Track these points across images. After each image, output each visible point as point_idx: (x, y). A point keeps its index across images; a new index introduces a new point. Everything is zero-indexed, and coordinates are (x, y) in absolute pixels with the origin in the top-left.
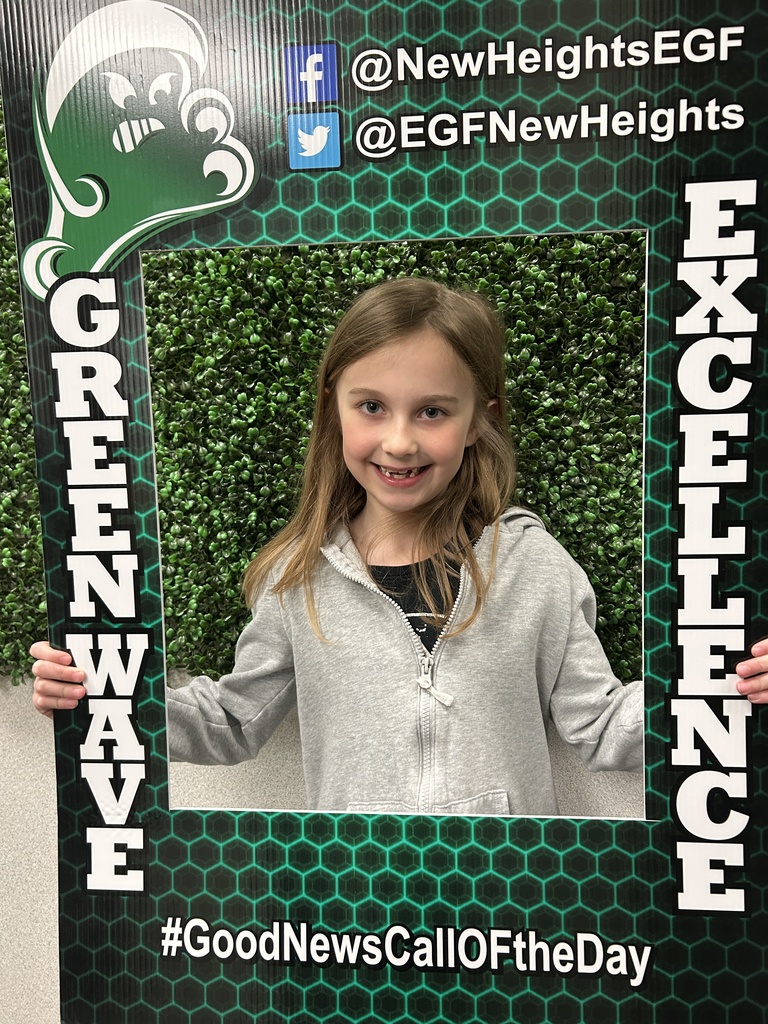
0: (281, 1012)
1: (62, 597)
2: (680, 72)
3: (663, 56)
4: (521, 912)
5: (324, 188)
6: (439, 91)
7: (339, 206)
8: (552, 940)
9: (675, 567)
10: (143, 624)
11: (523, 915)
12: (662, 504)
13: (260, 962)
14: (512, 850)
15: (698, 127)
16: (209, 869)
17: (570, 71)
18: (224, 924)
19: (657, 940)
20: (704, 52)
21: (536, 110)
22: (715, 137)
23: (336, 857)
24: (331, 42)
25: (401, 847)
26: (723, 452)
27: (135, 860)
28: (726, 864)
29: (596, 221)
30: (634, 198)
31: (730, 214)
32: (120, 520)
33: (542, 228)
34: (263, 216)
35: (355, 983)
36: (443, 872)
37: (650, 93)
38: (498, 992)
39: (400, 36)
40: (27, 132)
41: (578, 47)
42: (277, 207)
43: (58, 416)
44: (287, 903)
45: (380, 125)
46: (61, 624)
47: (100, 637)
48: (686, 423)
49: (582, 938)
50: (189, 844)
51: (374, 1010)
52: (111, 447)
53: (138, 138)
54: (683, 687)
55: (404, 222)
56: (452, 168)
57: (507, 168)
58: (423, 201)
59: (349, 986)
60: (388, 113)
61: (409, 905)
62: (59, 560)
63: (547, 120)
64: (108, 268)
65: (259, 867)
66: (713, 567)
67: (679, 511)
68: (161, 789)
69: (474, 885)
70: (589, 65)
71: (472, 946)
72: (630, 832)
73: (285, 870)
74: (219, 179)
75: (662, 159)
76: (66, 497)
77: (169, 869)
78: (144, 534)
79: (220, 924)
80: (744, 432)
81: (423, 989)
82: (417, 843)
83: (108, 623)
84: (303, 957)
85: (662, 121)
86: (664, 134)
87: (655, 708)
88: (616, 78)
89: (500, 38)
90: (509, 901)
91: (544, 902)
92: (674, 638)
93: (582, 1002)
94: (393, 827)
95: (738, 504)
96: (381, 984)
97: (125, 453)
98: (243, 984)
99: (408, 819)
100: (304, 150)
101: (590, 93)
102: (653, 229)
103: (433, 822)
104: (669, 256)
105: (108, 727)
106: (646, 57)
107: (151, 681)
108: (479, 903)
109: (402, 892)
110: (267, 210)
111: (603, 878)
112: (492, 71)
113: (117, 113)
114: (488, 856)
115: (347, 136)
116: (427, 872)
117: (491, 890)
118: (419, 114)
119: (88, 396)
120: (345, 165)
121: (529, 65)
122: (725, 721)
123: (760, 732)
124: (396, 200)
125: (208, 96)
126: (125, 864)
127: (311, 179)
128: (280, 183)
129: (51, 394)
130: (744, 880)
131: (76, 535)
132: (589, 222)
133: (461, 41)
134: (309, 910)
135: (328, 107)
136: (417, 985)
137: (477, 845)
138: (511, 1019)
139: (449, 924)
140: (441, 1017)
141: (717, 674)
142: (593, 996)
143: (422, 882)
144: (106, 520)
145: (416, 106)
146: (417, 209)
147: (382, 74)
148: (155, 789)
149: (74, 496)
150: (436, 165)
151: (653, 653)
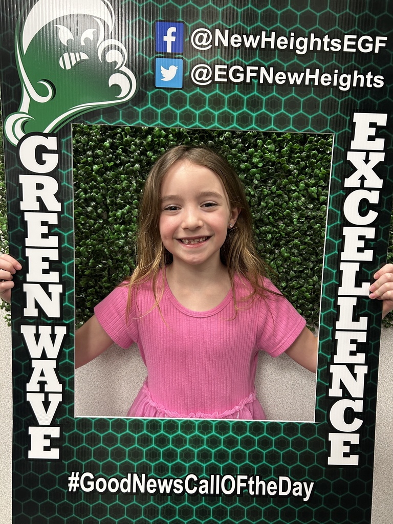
0: (130, 518)
1: (20, 305)
2: (356, 57)
3: (348, 48)
4: (253, 466)
5: (173, 98)
6: (236, 53)
7: (180, 108)
8: (267, 480)
9: (336, 301)
10: (64, 321)
11: (253, 469)
12: (332, 270)
13: (120, 493)
14: (250, 437)
15: (362, 85)
16: (95, 448)
17: (302, 50)
18: (102, 475)
19: (317, 479)
20: (368, 48)
21: (284, 68)
22: (369, 90)
23: (162, 441)
24: (179, 22)
25: (195, 435)
26: (363, 246)
27: (55, 443)
28: (351, 443)
29: (310, 127)
30: (329, 118)
31: (374, 129)
32: (54, 266)
33: (283, 129)
34: (140, 110)
36: (215, 448)
37: (340, 65)
38: (240, 505)
39: (217, 23)
40: (11, 53)
41: (307, 38)
42: (147, 106)
43: (21, 209)
44: (136, 464)
45: (204, 68)
46: (18, 320)
47: (40, 327)
48: (346, 231)
49: (281, 479)
50: (84, 435)
51: (178, 515)
52: (51, 227)
53: (74, 62)
54: (337, 359)
55: (214, 120)
56: (240, 94)
57: (267, 97)
58: (224, 110)
59: (166, 504)
60: (209, 62)
61: (198, 464)
62: (19, 286)
63: (289, 74)
64: (54, 131)
65: (121, 446)
66: (354, 301)
67: (340, 273)
68: (70, 406)
69: (230, 454)
70: (312, 48)
71: (228, 484)
72: (307, 428)
73: (135, 447)
74: (117, 88)
75: (343, 99)
76: (24, 253)
77: (73, 447)
78: (66, 274)
79: (100, 475)
80: (373, 237)
81: (203, 505)
82: (203, 434)
83: (45, 320)
84: (143, 490)
85: (345, 80)
86: (345, 87)
87: (322, 369)
88: (325, 56)
89: (268, 29)
90: (247, 462)
91: (264, 462)
92: (333, 335)
93: (280, 509)
94: (191, 426)
95: (368, 271)
96: (182, 503)
97: (58, 231)
98: (111, 505)
99: (199, 422)
100: (163, 78)
101: (311, 62)
102: (337, 134)
103: (211, 423)
104: (344, 148)
105: (42, 374)
106: (339, 47)
107: (67, 351)
108: (232, 463)
109: (194, 458)
110: (142, 107)
111: (293, 450)
112: (263, 46)
113: (63, 47)
114: (238, 440)
115: (187, 72)
116: (207, 448)
117: (239, 456)
118: (225, 65)
119: (39, 199)
120: (185, 88)
121: (282, 45)
122: (355, 376)
123: (370, 381)
124: (210, 108)
125: (113, 44)
126: (49, 445)
127: (166, 93)
128: (149, 94)
129: (18, 197)
130: (359, 450)
131: (28, 273)
132: (306, 127)
133: (249, 29)
134: (147, 467)
135: (177, 56)
136: (200, 503)
137: (233, 434)
138: (246, 518)
139: (217, 473)
140: (211, 518)
141: (352, 353)
142: (285, 506)
143: (205, 453)
144: (46, 265)
145: (223, 60)
146: (221, 114)
147: (207, 42)
148: (67, 407)
149: (29, 252)
150: (232, 92)
151: (324, 342)
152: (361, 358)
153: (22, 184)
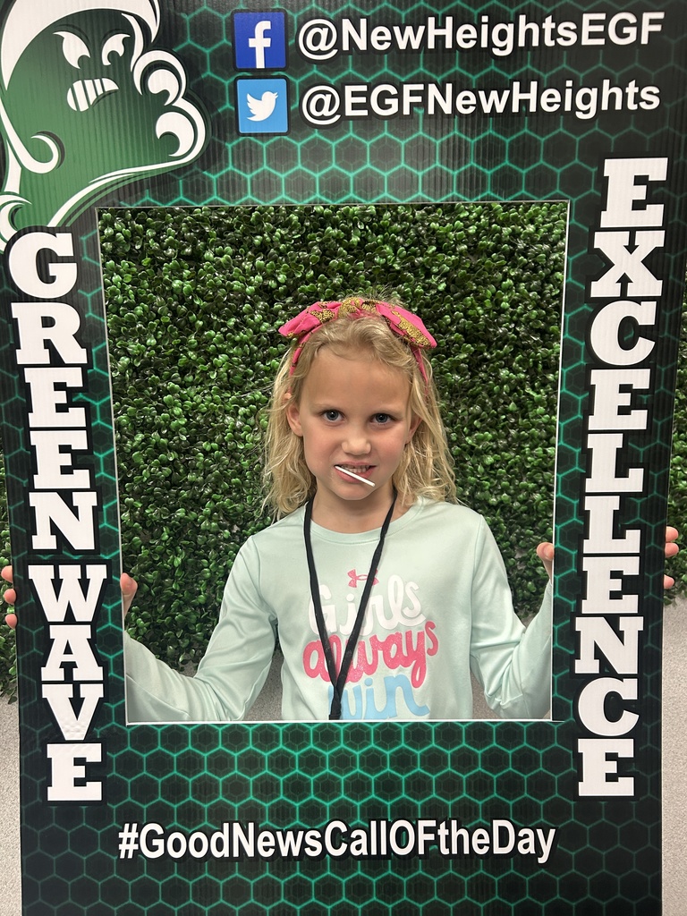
0: (230, 903)
1: (24, 531)
2: (604, 53)
3: (589, 38)
4: (444, 803)
5: (272, 152)
6: (381, 62)
7: (286, 170)
8: (471, 827)
9: (582, 503)
10: (102, 556)
11: (447, 806)
12: (573, 449)
13: (211, 859)
14: (437, 750)
15: (618, 106)
16: (163, 778)
17: (503, 48)
18: (178, 827)
19: (561, 823)
20: (627, 35)
21: (471, 84)
22: (633, 116)
23: (282, 763)
24: (279, 10)
25: (340, 751)
26: (627, 403)
27: (93, 772)
28: (619, 756)
29: (523, 191)
30: (559, 171)
31: (643, 188)
32: (80, 460)
33: (475, 196)
34: (214, 177)
36: (377, 771)
37: (575, 72)
38: (424, 874)
39: (345, 7)
41: (512, 25)
42: (227, 170)
43: (19, 363)
44: (236, 806)
45: (325, 93)
46: (23, 556)
47: (61, 568)
48: (597, 376)
49: (497, 824)
50: (145, 756)
51: (315, 896)
52: (71, 392)
53: (92, 98)
54: (586, 607)
55: (347, 187)
56: (392, 137)
57: (443, 139)
58: (364, 168)
59: (292, 876)
60: (332, 82)
61: (347, 802)
62: (22, 497)
63: (482, 94)
64: (65, 223)
65: (210, 774)
66: (614, 503)
67: (587, 455)
68: (119, 706)
69: (403, 782)
70: (522, 43)
71: (401, 836)
72: (539, 732)
73: (235, 775)
74: (171, 140)
75: (583, 135)
76: (28, 439)
77: (126, 779)
78: (103, 473)
79: (174, 827)
80: (646, 386)
81: (358, 875)
82: (354, 747)
83: (68, 554)
84: (250, 853)
85: (586, 99)
86: (586, 112)
87: (561, 625)
88: (546, 56)
89: (440, 13)
91: (464, 795)
92: (579, 564)
93: (496, 879)
94: (333, 734)
95: (638, 448)
96: (322, 873)
97: (84, 398)
98: (196, 880)
99: (346, 726)
100: (253, 115)
101: (522, 70)
102: (575, 200)
103: (368, 728)
104: (585, 225)
105: (68, 651)
106: (574, 37)
107: (109, 608)
108: (408, 797)
109: (340, 791)
110: (217, 172)
111: (515, 771)
112: (431, 45)
113: (71, 71)
114: (416, 756)
115: (294, 103)
116: (362, 772)
117: (418, 786)
118: (362, 83)
119: (48, 344)
120: (292, 131)
121: (466, 41)
122: (620, 635)
123: (649, 644)
124: (340, 165)
125: (161, 59)
126: (84, 776)
127: (259, 143)
128: (229, 146)
129: (12, 342)
130: (634, 770)
131: (37, 474)
132: (516, 191)
133: (403, 14)
134: (256, 811)
135: (275, 74)
136: (354, 872)
137: (407, 747)
138: (436, 898)
139: (383, 817)
140: (375, 898)
141: (615, 595)
142: (506, 874)
143: (358, 781)
144: (66, 460)
145: (359, 75)
146: (359, 175)
147: (328, 42)
148: (113, 707)
149: (35, 438)
150: (378, 133)
151: (562, 578)
152: (630, 603)
153: (16, 319)
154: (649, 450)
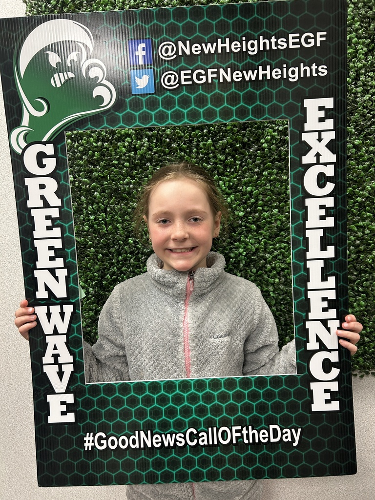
0: (141, 471)
1: (32, 290)
2: (300, 51)
3: (293, 45)
4: (245, 418)
5: (147, 102)
6: (197, 60)
7: (154, 110)
8: (259, 429)
9: (305, 264)
10: (71, 300)
11: (246, 420)
12: (299, 237)
13: (130, 449)
14: (240, 391)
15: (308, 75)
16: (105, 410)
17: (253, 51)
18: (113, 434)
19: (303, 425)
20: (310, 43)
21: (239, 68)
22: (316, 79)
23: (163, 400)
24: (149, 38)
25: (191, 394)
26: (324, 214)
27: (70, 408)
28: (331, 390)
29: (267, 115)
30: (283, 106)
31: (323, 112)
32: (58, 253)
33: (244, 119)
34: (121, 115)
35: (173, 455)
36: (210, 403)
37: (287, 61)
38: (236, 453)
39: (179, 36)
40: (11, 78)
41: (257, 41)
42: (127, 111)
43: (28, 207)
44: (142, 422)
45: (172, 74)
46: (32, 302)
47: (51, 307)
48: (308, 202)
49: (272, 427)
50: (95, 399)
51: (183, 466)
52: (54, 220)
53: (63, 81)
54: (311, 316)
55: (184, 117)
56: (204, 93)
57: (228, 93)
58: (191, 108)
59: (171, 456)
60: (175, 69)
61: (196, 419)
62: (30, 273)
64: (51, 139)
65: (128, 407)
66: (321, 264)
67: (306, 240)
68: (81, 375)
69: (224, 408)
70: (261, 48)
71: (224, 435)
72: (290, 380)
73: (140, 407)
74: (100, 99)
75: (293, 89)
76: (33, 244)
77: (86, 411)
78: (70, 259)
79: (111, 433)
80: (332, 205)
81: (203, 455)
82: (199, 391)
83: (54, 300)
84: (149, 445)
85: (293, 72)
86: (295, 78)
87: (299, 326)
89: (223, 37)
90: (240, 414)
91: (255, 413)
92: (306, 295)
93: (273, 455)
94: (188, 385)
95: (331, 236)
96: (185, 454)
97: (60, 223)
98: (123, 460)
99: (194, 381)
100: (138, 86)
101: (262, 61)
102: (291, 119)
103: (205, 381)
104: (298, 130)
105: (55, 348)
106: (285, 45)
107: (75, 326)
108: (226, 415)
109: (193, 413)
110: (122, 112)
111: (280, 400)
112: (220, 51)
113: (53, 69)
114: (230, 394)
115: (157, 79)
116: (203, 404)
117: (232, 410)
118: (189, 69)
119: (42, 197)
120: (157, 92)
121: (236, 49)
122: (329, 330)
124: (180, 107)
125: (95, 62)
126: (66, 410)
127: (142, 98)
128: (128, 100)
129: (25, 197)
130: (338, 397)
131: (38, 261)
132: (263, 116)
133: (206, 38)
134: (152, 424)
136: (201, 453)
137: (225, 390)
138: (243, 465)
139: (214, 425)
140: (212, 466)
141: (324, 310)
142: (277, 452)
143: (201, 408)
144: (52, 253)
145: (187, 66)
146: (189, 111)
147: (172, 52)
148: (79, 375)
149: (37, 243)
150: (197, 92)
151: (298, 302)
152: (332, 313)
153: (27, 186)
154: (336, 236)
